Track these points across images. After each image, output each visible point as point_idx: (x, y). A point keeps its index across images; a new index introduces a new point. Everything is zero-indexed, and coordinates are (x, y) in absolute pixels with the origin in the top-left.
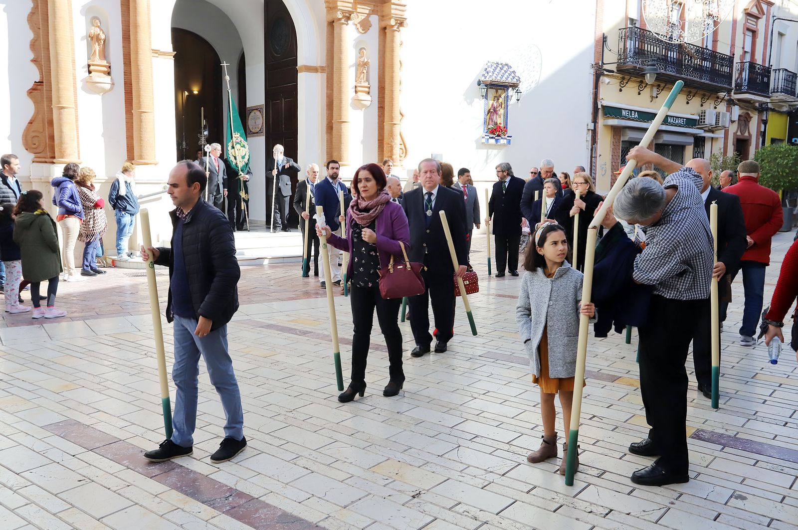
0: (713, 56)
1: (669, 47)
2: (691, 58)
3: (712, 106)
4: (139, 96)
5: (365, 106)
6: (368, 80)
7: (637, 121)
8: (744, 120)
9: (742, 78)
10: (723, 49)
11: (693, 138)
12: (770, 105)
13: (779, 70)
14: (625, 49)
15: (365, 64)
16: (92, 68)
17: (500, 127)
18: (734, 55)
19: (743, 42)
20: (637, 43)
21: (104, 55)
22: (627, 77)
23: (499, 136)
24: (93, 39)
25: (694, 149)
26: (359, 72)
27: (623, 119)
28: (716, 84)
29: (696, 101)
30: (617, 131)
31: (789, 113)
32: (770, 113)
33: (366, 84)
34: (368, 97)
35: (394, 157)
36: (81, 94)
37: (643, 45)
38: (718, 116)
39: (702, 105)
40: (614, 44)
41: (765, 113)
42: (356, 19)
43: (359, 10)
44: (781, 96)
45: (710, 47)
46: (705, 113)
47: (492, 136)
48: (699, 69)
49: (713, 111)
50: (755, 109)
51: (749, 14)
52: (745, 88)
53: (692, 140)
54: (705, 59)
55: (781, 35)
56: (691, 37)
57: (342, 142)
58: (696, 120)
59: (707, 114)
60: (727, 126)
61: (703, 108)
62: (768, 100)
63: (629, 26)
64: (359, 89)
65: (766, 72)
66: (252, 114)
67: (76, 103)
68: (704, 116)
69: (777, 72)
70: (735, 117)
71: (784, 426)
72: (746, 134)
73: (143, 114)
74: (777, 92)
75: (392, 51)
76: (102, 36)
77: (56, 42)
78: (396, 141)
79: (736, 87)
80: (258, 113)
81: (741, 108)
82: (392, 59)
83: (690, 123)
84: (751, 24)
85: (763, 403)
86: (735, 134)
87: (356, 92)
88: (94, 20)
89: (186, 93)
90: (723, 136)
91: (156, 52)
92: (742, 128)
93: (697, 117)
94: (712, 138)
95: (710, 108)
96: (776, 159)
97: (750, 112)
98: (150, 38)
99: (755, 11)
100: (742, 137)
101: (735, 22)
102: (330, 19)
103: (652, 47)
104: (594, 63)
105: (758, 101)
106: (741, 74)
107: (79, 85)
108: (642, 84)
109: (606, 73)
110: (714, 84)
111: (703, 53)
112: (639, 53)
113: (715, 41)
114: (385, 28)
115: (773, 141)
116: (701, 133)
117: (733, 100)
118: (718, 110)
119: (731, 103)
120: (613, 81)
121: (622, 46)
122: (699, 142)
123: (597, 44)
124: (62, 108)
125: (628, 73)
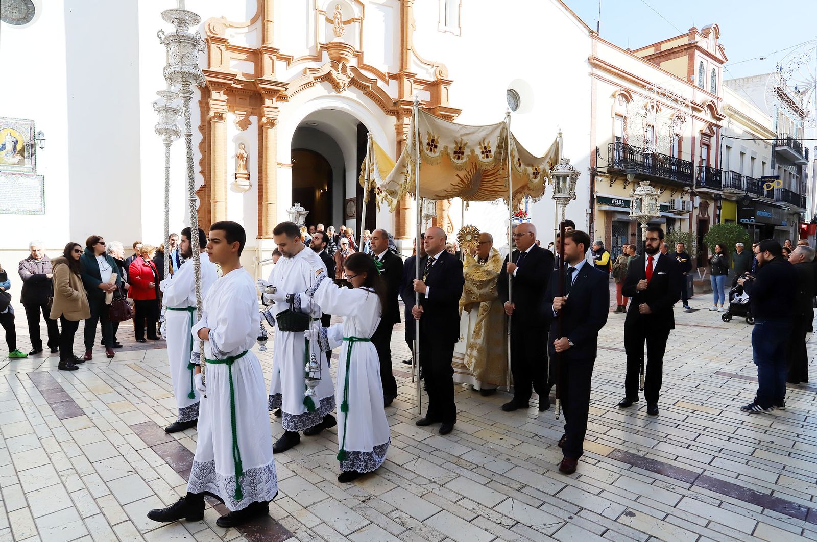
0: (679, 162)
1: (646, 156)
2: (662, 163)
3: (679, 197)
4: (267, 193)
7: (623, 207)
8: (704, 207)
9: (701, 177)
10: (686, 157)
11: (666, 219)
12: (722, 196)
13: (728, 172)
14: (613, 157)
16: (237, 176)
17: (522, 211)
18: (694, 161)
19: (700, 153)
20: (621, 153)
21: (246, 167)
22: (615, 177)
23: (521, 217)
24: (240, 157)
25: (667, 227)
27: (612, 206)
28: (682, 181)
29: (667, 194)
30: (608, 214)
31: (737, 202)
32: (723, 201)
36: (230, 193)
37: (626, 154)
38: (684, 203)
39: (672, 196)
40: (605, 155)
41: (719, 201)
44: (730, 190)
45: (676, 156)
46: (674, 201)
47: (517, 218)
48: (669, 171)
49: (679, 200)
50: (712, 199)
51: (703, 134)
52: (703, 184)
53: (665, 220)
54: (673, 164)
55: (728, 148)
56: (662, 148)
57: (406, 222)
58: (667, 206)
59: (675, 202)
60: (691, 210)
61: (673, 198)
62: (721, 193)
63: (616, 142)
65: (719, 173)
66: (349, 204)
67: (226, 198)
68: (674, 203)
69: (727, 173)
70: (697, 204)
71: (687, 448)
72: (706, 216)
73: (269, 205)
74: (728, 187)
76: (245, 155)
77: (215, 160)
78: (444, 222)
79: (696, 183)
80: (353, 203)
81: (701, 198)
83: (664, 208)
84: (706, 140)
85: (676, 427)
86: (697, 216)
88: (242, 145)
89: (322, 191)
90: (689, 217)
91: (279, 164)
92: (703, 212)
93: (668, 204)
94: (680, 219)
95: (678, 198)
96: (724, 234)
97: (708, 201)
98: (276, 155)
99: (708, 131)
100: (703, 219)
101: (693, 139)
102: (399, 139)
103: (633, 156)
104: (590, 168)
105: (714, 193)
106: (700, 174)
107: (229, 186)
108: (625, 181)
109: (599, 174)
110: (679, 181)
111: (670, 160)
112: (624, 160)
113: (680, 152)
115: (726, 221)
116: (671, 215)
117: (695, 192)
118: (683, 199)
119: (693, 195)
120: (605, 179)
121: (610, 155)
122: (671, 222)
123: (592, 154)
124: (217, 202)
125: (615, 174)
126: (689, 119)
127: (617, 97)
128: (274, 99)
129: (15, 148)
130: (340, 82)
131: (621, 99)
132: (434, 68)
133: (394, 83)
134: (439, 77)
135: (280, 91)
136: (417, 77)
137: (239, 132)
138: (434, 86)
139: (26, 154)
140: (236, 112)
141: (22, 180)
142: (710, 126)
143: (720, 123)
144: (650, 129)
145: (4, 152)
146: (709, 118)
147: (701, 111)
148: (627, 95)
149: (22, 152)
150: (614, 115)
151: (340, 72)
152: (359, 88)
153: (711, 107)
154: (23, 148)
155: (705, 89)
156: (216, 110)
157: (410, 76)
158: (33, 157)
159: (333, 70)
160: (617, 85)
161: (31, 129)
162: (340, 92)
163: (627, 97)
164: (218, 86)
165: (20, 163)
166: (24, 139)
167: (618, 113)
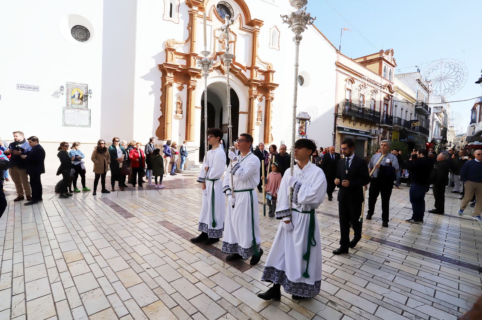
0: (374, 112)
1: (359, 108)
2: (367, 112)
3: (374, 128)
4: (190, 120)
5: (260, 125)
6: (261, 117)
7: (349, 132)
8: (384, 133)
9: (384, 119)
10: (377, 110)
13: (396, 117)
15: (260, 112)
16: (177, 112)
17: (303, 133)
18: (381, 112)
19: (384, 108)
20: (349, 107)
21: (181, 108)
23: (303, 135)
24: (178, 103)
25: (368, 142)
26: (258, 114)
27: (344, 131)
28: (375, 121)
29: (368, 126)
30: (342, 135)
31: (399, 131)
32: (393, 131)
33: (261, 118)
34: (261, 122)
35: (269, 141)
36: (173, 120)
37: (351, 107)
38: (376, 131)
39: (370, 128)
40: (341, 107)
41: (391, 131)
42: (258, 97)
43: (259, 95)
44: (396, 126)
45: (373, 109)
47: (301, 135)
48: (370, 116)
49: (374, 130)
50: (388, 129)
51: (385, 99)
52: (384, 123)
53: (367, 139)
54: (372, 113)
55: (396, 106)
56: (367, 106)
59: (372, 131)
60: (379, 134)
61: (371, 128)
62: (392, 127)
63: (346, 101)
64: (258, 119)
65: (391, 117)
66: (224, 126)
67: (172, 122)
70: (382, 132)
73: (191, 126)
74: (395, 124)
75: (269, 107)
76: (181, 103)
77: (167, 104)
78: (269, 136)
79: (381, 122)
80: (226, 126)
81: (383, 129)
82: (269, 110)
83: (366, 133)
84: (386, 102)
86: (381, 137)
87: (257, 120)
88: (179, 98)
90: (378, 137)
91: (196, 107)
92: (384, 135)
93: (369, 132)
94: (374, 139)
97: (386, 130)
98: (195, 103)
99: (387, 98)
101: (381, 102)
102: (250, 97)
103: (354, 108)
104: (335, 113)
105: (389, 127)
106: (383, 118)
107: (173, 117)
108: (350, 120)
109: (339, 116)
111: (371, 111)
112: (350, 110)
113: (374, 107)
114: (267, 101)
115: (394, 140)
116: (370, 136)
118: (376, 129)
119: (380, 127)
120: (341, 119)
121: (344, 108)
122: (370, 140)
123: (336, 107)
124: (168, 124)
125: (346, 117)
126: (379, 92)
127: (348, 81)
128: (195, 77)
129: (79, 97)
130: (225, 70)
131: (349, 82)
132: (267, 65)
133: (248, 71)
134: (269, 69)
135: (198, 73)
136: (259, 69)
137: (178, 92)
138: (267, 74)
139: (83, 100)
140: (178, 83)
141: (81, 111)
142: (388, 95)
143: (392, 95)
144: (362, 96)
145: (75, 98)
146: (388, 92)
147: (385, 89)
148: (352, 80)
149: (82, 99)
150: (346, 89)
151: (225, 66)
152: (233, 73)
153: (389, 87)
154: (82, 97)
155: (386, 79)
156: (169, 82)
157: (257, 68)
158: (87, 101)
159: (222, 64)
160: (348, 75)
161: (86, 88)
162: (224, 75)
163: (352, 81)
164: (170, 71)
165: (81, 104)
166: (83, 93)
167: (348, 88)
